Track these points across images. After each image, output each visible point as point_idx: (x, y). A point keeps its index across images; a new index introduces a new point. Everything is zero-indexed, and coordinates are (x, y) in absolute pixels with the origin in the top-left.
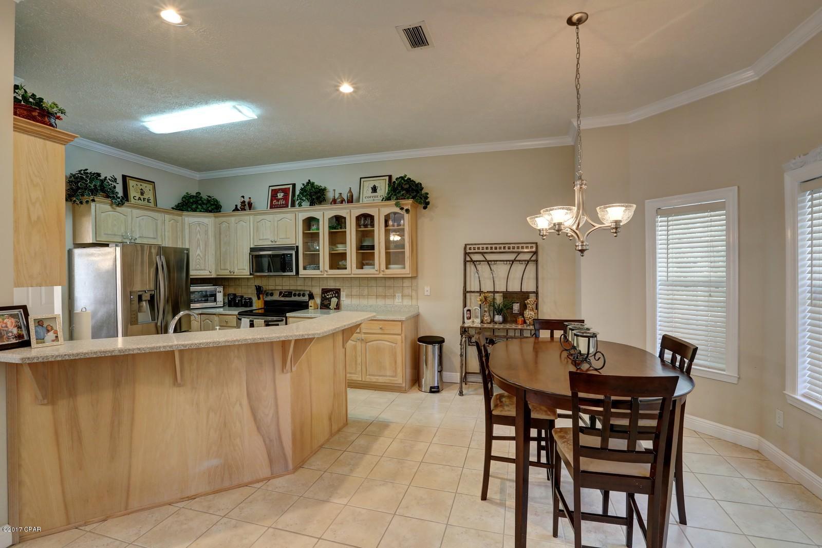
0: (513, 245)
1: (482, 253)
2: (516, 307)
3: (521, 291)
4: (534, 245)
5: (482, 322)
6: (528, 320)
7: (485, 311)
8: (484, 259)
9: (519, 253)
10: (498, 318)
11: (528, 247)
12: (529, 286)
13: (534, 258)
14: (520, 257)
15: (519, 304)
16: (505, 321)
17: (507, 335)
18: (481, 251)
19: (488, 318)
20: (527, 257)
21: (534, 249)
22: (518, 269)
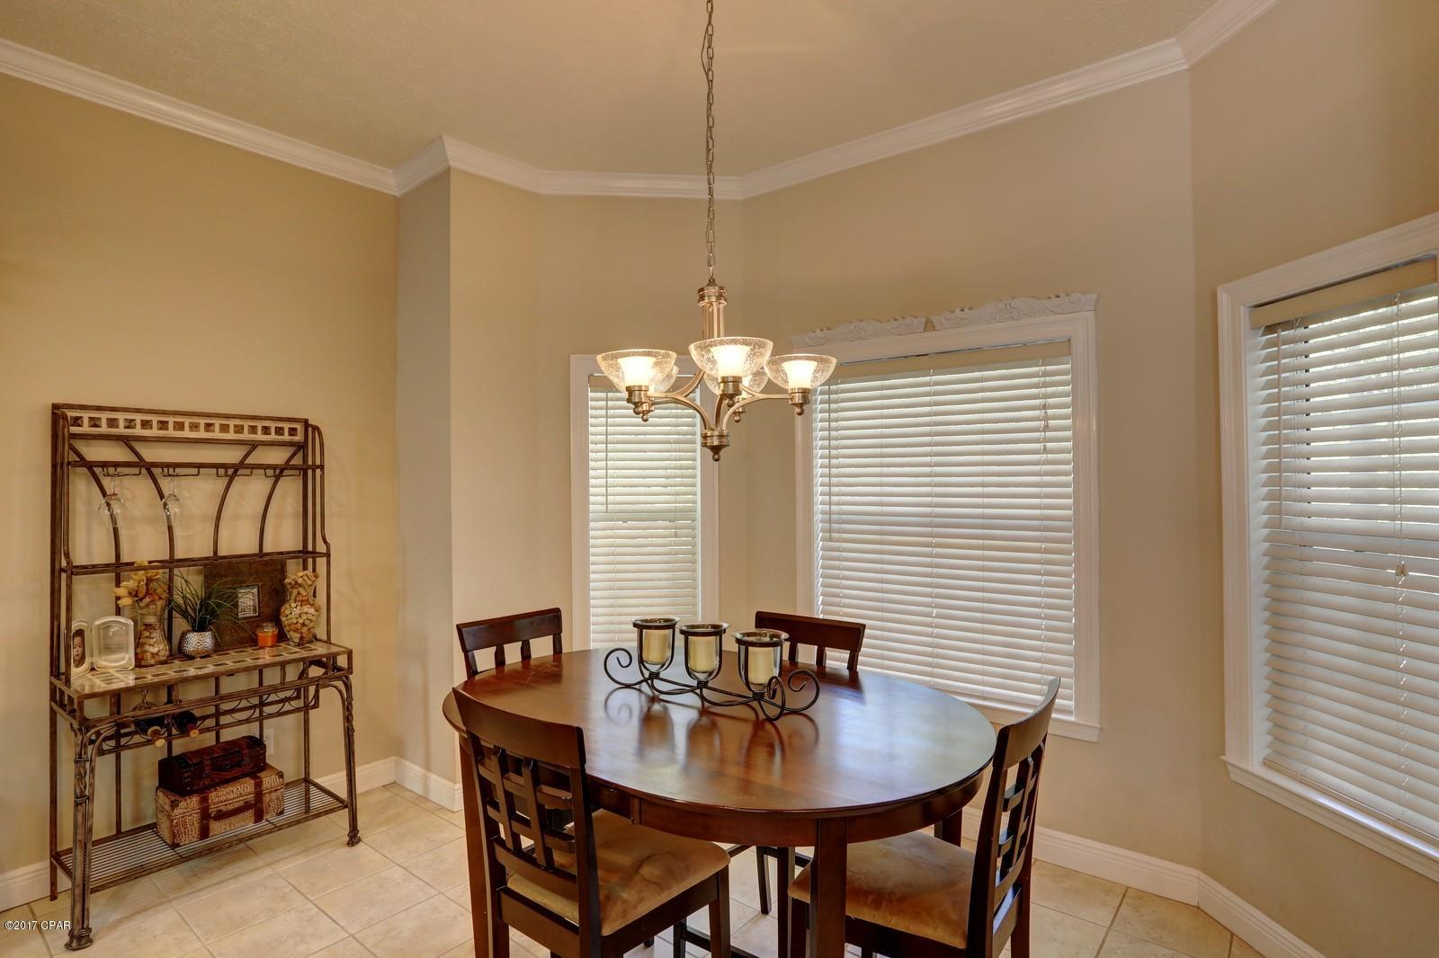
0: (238, 422)
1: (126, 441)
2: (248, 600)
3: (261, 554)
4: (299, 427)
5: (140, 662)
6: (296, 630)
7: (148, 626)
8: (134, 459)
9: (254, 446)
10: (199, 641)
11: (282, 429)
12: (283, 537)
13: (297, 461)
14: (259, 457)
15: (255, 590)
16: (219, 648)
17: (261, 683)
18: (121, 430)
19: (161, 647)
20: (277, 457)
21: (299, 438)
22: (251, 491)
